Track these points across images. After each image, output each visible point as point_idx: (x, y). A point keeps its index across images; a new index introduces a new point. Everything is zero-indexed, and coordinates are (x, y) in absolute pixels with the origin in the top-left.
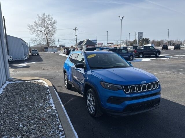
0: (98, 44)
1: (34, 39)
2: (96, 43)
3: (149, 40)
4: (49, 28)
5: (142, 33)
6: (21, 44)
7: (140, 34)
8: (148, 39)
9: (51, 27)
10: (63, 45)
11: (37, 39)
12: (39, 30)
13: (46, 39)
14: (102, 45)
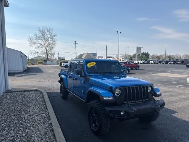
0: (98, 57)
1: (34, 52)
2: (96, 56)
3: (149, 55)
4: (49, 41)
5: (141, 47)
6: (20, 56)
7: (139, 49)
8: (148, 53)
9: (51, 40)
10: (62, 58)
11: (37, 52)
12: (39, 42)
13: (46, 52)
14: (102, 58)
